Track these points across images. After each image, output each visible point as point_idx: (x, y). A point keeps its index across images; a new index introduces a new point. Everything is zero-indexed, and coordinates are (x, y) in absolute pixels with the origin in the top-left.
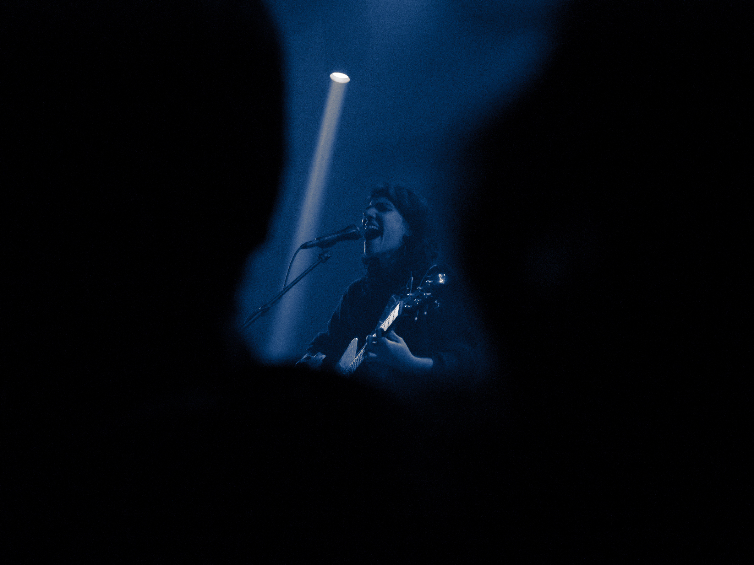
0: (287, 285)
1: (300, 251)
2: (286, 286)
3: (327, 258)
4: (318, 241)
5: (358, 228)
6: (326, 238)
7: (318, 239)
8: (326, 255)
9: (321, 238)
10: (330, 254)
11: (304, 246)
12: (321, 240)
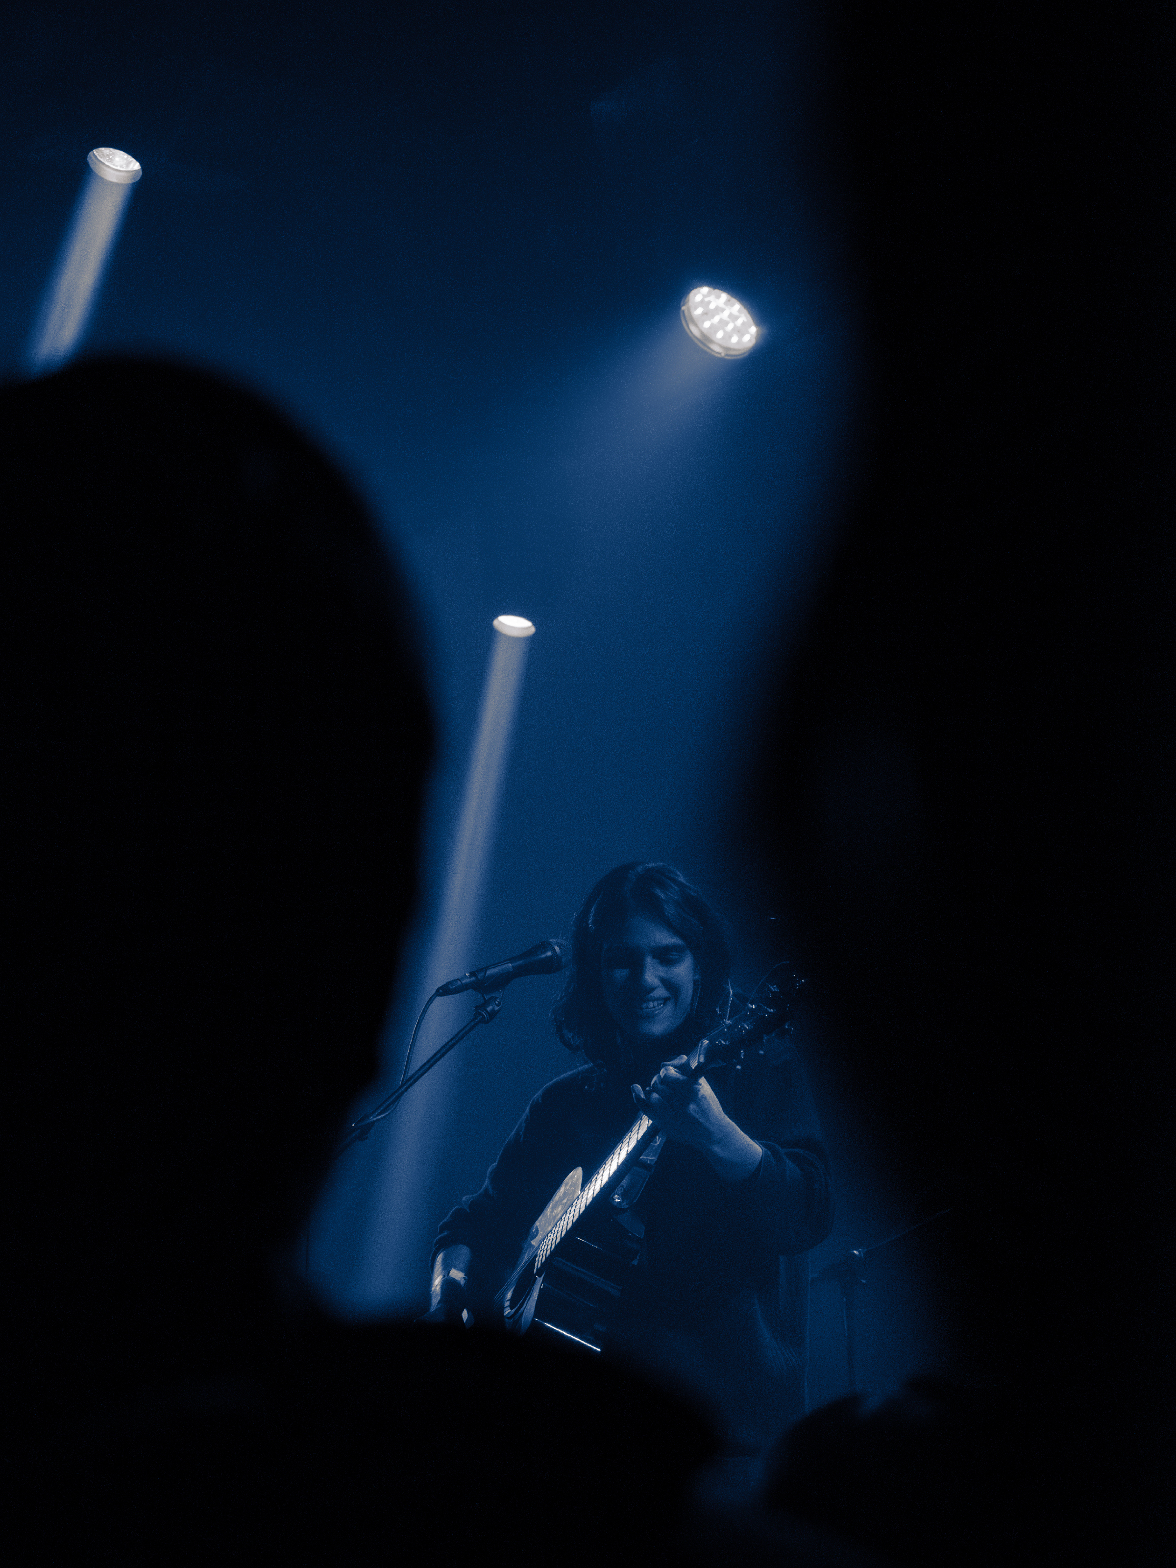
0: (410, 1074)
1: (434, 1002)
2: (408, 1077)
3: (493, 1014)
4: (473, 979)
5: (557, 948)
6: (489, 972)
7: (472, 974)
8: (489, 1009)
9: (479, 971)
10: (498, 1005)
11: (445, 991)
12: (480, 976)
